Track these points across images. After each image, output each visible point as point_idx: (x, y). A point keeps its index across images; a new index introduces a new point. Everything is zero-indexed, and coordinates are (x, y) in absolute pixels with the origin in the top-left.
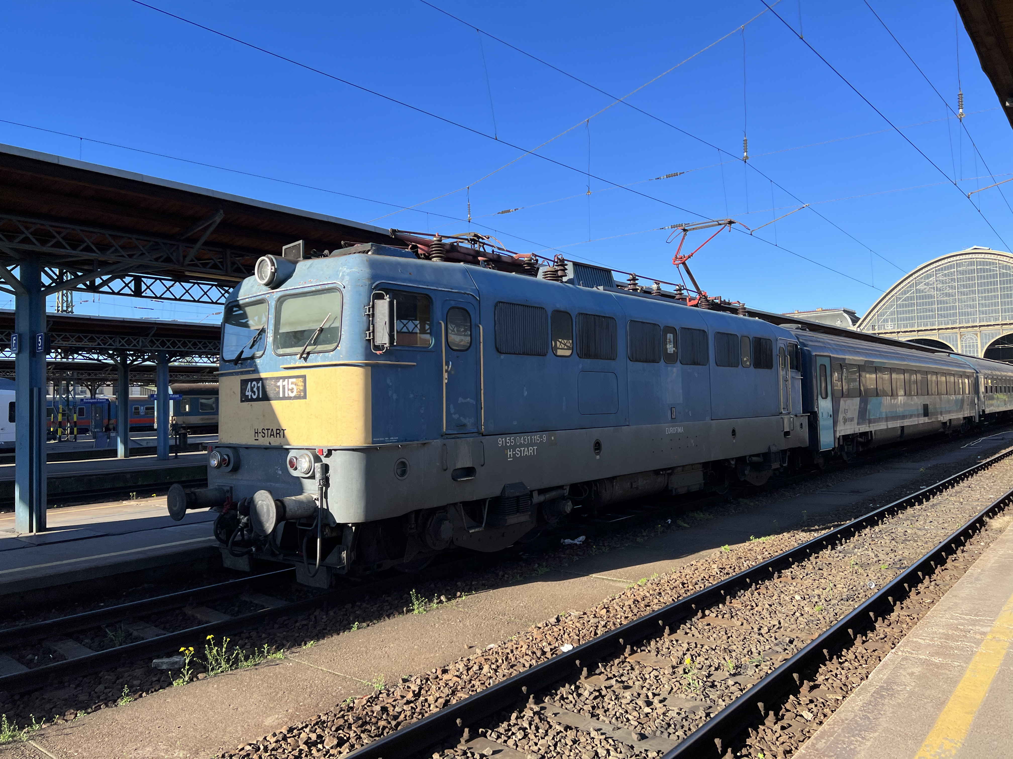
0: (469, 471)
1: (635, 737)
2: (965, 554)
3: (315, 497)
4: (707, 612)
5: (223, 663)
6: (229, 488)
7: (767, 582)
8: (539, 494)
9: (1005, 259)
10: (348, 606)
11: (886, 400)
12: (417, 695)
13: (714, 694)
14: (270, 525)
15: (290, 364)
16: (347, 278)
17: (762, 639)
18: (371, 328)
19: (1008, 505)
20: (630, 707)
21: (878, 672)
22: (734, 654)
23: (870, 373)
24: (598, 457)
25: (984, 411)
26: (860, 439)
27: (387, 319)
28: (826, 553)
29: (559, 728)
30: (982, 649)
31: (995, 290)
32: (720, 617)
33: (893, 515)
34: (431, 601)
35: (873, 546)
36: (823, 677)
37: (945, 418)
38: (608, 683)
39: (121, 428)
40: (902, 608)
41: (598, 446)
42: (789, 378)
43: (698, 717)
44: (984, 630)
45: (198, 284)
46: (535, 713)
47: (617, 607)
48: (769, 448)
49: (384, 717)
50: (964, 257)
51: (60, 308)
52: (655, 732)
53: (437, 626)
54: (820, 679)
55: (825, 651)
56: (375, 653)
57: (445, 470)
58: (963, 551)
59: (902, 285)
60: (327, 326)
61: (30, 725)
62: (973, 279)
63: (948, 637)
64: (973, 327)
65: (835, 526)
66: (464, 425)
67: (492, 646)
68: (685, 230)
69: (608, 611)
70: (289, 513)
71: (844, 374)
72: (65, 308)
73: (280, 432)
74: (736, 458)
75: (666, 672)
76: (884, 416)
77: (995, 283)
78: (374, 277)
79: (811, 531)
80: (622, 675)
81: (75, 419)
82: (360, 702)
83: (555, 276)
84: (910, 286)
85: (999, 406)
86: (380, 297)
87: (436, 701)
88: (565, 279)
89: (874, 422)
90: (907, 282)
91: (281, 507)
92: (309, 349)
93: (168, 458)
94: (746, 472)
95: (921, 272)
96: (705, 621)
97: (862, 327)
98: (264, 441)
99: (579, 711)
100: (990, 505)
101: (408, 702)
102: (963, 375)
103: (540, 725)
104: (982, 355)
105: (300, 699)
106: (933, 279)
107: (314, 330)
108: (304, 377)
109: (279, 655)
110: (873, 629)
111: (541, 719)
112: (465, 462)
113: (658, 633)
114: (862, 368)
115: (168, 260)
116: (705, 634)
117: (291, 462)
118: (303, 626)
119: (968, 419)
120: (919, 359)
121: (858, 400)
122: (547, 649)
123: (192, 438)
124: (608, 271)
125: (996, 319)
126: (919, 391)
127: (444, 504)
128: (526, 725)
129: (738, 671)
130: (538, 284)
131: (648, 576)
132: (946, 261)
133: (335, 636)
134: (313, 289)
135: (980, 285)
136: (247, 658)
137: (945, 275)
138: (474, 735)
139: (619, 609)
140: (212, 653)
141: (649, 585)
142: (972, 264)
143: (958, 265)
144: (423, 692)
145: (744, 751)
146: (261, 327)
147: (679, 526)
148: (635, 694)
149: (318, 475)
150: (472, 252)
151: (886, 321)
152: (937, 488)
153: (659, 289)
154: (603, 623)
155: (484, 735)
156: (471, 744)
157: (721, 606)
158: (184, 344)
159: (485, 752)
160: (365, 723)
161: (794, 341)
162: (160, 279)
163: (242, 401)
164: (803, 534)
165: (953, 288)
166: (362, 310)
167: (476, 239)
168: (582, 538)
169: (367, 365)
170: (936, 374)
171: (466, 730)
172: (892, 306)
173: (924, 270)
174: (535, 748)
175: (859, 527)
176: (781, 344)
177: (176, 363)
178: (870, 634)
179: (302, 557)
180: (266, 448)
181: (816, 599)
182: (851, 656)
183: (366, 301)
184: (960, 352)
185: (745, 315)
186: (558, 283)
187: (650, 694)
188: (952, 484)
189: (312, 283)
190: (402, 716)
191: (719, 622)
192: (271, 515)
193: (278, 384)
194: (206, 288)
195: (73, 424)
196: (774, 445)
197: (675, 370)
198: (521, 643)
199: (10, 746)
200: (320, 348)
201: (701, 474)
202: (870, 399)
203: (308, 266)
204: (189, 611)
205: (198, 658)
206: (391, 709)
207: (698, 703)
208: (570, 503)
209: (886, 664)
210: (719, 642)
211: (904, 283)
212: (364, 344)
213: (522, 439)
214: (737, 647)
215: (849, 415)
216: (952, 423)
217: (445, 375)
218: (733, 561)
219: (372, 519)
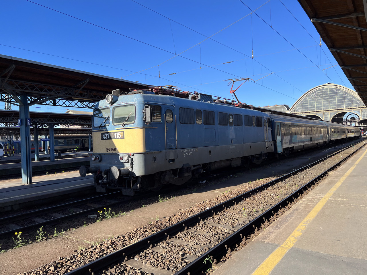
0: (173, 160)
1: (231, 227)
2: (320, 182)
3: (129, 168)
4: (246, 199)
5: (109, 216)
6: (98, 167)
7: (263, 191)
8: (193, 167)
9: (338, 87)
10: (139, 201)
11: (298, 136)
12: (169, 221)
13: (250, 217)
14: (117, 176)
15: (118, 128)
16: (137, 101)
17: (262, 205)
18: (145, 117)
19: (335, 168)
20: (228, 221)
21: (294, 206)
22: (255, 209)
23: (293, 127)
24: (210, 155)
25: (330, 139)
26: (290, 149)
27: (150, 114)
28: (280, 183)
29: (210, 226)
30: (321, 201)
31: (335, 98)
32: (250, 200)
33: (300, 172)
34: (164, 199)
35: (294, 181)
36: (280, 212)
37: (317, 142)
38: (221, 216)
39: (36, 151)
40: (302, 196)
41: (210, 152)
42: (267, 129)
43: (247, 222)
44: (322, 197)
45: (74, 101)
46: (203, 223)
47: (220, 198)
48: (261, 152)
49: (162, 225)
50: (325, 86)
51: (6, 108)
52: (236, 226)
53: (168, 205)
54: (279, 212)
55: (280, 206)
56: (152, 212)
57: (167, 160)
58: (320, 181)
59: (304, 96)
60: (130, 116)
61: (62, 232)
62: (328, 94)
63: (312, 199)
64: (328, 111)
65: (282, 176)
66: (172, 146)
67: (186, 209)
68: (233, 81)
69: (217, 200)
70: (122, 173)
71: (285, 128)
72: (8, 108)
73: (116, 149)
74: (251, 156)
75: (237, 213)
76: (298, 141)
77: (335, 95)
78: (145, 101)
79: (275, 177)
80: (225, 214)
81: (13, 148)
82: (154, 223)
83: (195, 98)
84: (307, 97)
85: (335, 138)
86: (147, 107)
87: (175, 222)
88: (198, 99)
89: (295, 144)
90: (306, 95)
91: (120, 171)
92: (125, 123)
93: (54, 161)
94: (255, 160)
95: (310, 92)
96: (246, 201)
97: (291, 111)
98: (111, 152)
99: (215, 223)
100: (329, 168)
101: (167, 222)
102: (323, 127)
103: (205, 226)
104: (330, 121)
105: (136, 223)
106: (314, 94)
107: (127, 117)
108: (123, 132)
109: (124, 214)
110: (293, 201)
111: (205, 225)
112: (172, 157)
113: (233, 204)
114: (290, 126)
115: (70, 94)
116: (247, 204)
117: (121, 158)
118: (128, 207)
119: (325, 142)
120: (309, 122)
121: (289, 136)
122: (203, 209)
123: (63, 154)
124: (211, 96)
125: (336, 108)
126: (309, 133)
127: (166, 170)
128: (201, 226)
129: (257, 212)
130: (191, 101)
131: (228, 190)
132: (319, 88)
133: (138, 209)
134: (126, 105)
135: (330, 96)
136: (116, 214)
137: (318, 93)
138: (188, 229)
139: (221, 199)
140: (106, 213)
141: (228, 192)
142: (327, 89)
143: (323, 89)
144: (170, 220)
145: (260, 228)
146: (108, 116)
147: (234, 177)
148: (229, 218)
149: (130, 162)
150: (170, 91)
151: (299, 109)
152: (314, 164)
153: (226, 101)
154: (217, 202)
155: (190, 228)
156: (188, 230)
157: (250, 197)
158: (59, 121)
159: (192, 232)
160: (157, 227)
161: (269, 117)
162: (62, 100)
163: (101, 140)
164: (273, 178)
165: (321, 97)
166: (142, 111)
167: (171, 87)
168: (205, 181)
169: (144, 128)
170: (314, 127)
171: (186, 227)
172: (301, 104)
173: (311, 91)
174: (205, 230)
175: (290, 176)
176: (265, 119)
177: (56, 127)
178: (293, 202)
179: (125, 187)
180: (111, 154)
181: (277, 195)
182: (287, 207)
183: (143, 109)
184: (323, 120)
185: (253, 109)
186: (196, 101)
187: (233, 218)
188: (318, 163)
189: (125, 103)
190: (167, 225)
191: (250, 201)
192: (117, 174)
193: (115, 134)
194: (76, 102)
195: (13, 150)
196: (263, 151)
197: (232, 127)
198: (195, 208)
199: (58, 237)
200: (128, 123)
201: (240, 161)
202: (293, 136)
203: (123, 97)
204: (89, 205)
205: (103, 214)
206: (163, 224)
207: (247, 219)
208: (202, 170)
209: (296, 205)
210: (251, 206)
211: (305, 96)
212: (143, 121)
213: (188, 150)
214: (256, 207)
215: (286, 141)
216: (320, 143)
217: (166, 131)
218: (253, 186)
219: (147, 174)
